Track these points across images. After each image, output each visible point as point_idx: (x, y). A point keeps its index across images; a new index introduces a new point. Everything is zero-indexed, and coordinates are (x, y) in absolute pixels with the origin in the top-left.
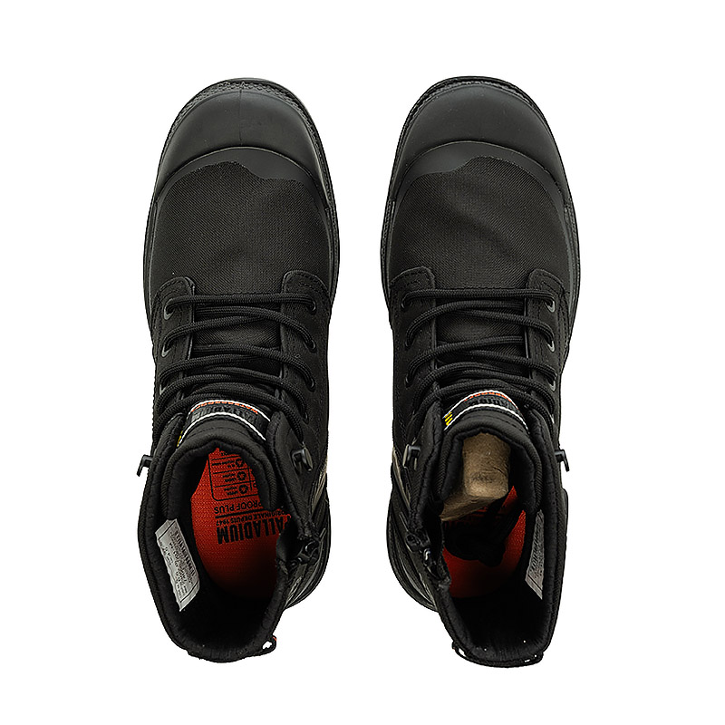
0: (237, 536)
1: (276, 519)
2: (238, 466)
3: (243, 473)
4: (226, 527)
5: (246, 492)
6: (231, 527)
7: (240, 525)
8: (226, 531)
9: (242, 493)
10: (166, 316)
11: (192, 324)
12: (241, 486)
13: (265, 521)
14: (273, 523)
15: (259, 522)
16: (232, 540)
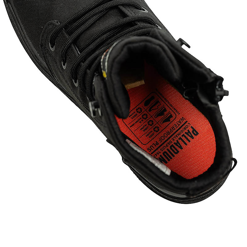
0: (170, 157)
1: (186, 133)
2: (145, 119)
3: (150, 121)
4: (161, 156)
5: (159, 130)
6: (163, 154)
7: (168, 150)
8: (163, 158)
9: (157, 131)
10: (52, 49)
11: (70, 39)
12: (154, 128)
13: (180, 138)
14: (185, 137)
15: (177, 141)
16: (169, 160)
